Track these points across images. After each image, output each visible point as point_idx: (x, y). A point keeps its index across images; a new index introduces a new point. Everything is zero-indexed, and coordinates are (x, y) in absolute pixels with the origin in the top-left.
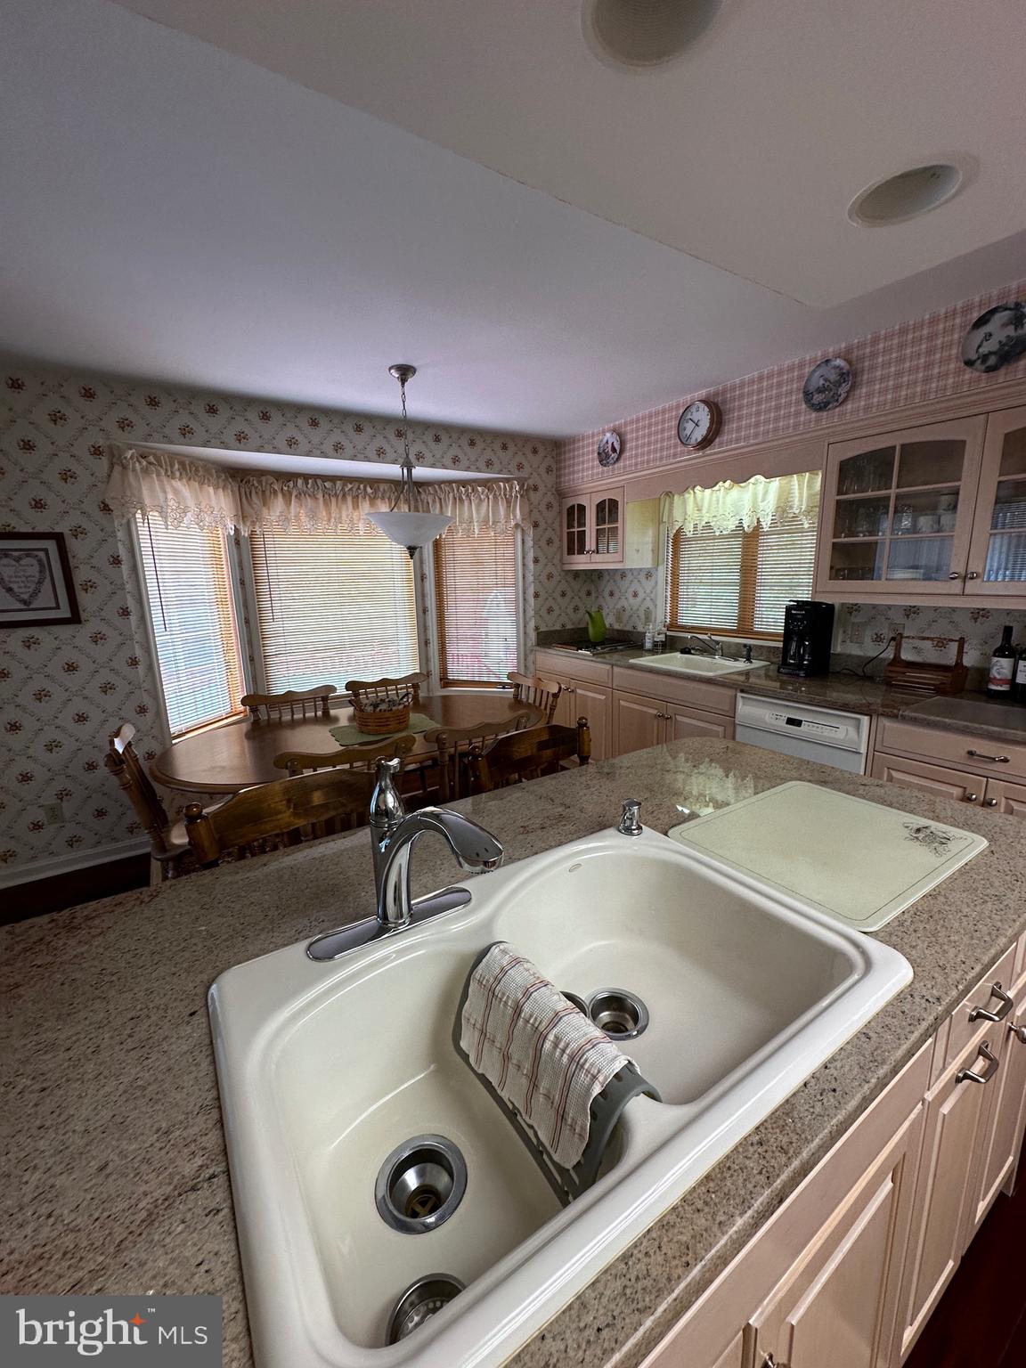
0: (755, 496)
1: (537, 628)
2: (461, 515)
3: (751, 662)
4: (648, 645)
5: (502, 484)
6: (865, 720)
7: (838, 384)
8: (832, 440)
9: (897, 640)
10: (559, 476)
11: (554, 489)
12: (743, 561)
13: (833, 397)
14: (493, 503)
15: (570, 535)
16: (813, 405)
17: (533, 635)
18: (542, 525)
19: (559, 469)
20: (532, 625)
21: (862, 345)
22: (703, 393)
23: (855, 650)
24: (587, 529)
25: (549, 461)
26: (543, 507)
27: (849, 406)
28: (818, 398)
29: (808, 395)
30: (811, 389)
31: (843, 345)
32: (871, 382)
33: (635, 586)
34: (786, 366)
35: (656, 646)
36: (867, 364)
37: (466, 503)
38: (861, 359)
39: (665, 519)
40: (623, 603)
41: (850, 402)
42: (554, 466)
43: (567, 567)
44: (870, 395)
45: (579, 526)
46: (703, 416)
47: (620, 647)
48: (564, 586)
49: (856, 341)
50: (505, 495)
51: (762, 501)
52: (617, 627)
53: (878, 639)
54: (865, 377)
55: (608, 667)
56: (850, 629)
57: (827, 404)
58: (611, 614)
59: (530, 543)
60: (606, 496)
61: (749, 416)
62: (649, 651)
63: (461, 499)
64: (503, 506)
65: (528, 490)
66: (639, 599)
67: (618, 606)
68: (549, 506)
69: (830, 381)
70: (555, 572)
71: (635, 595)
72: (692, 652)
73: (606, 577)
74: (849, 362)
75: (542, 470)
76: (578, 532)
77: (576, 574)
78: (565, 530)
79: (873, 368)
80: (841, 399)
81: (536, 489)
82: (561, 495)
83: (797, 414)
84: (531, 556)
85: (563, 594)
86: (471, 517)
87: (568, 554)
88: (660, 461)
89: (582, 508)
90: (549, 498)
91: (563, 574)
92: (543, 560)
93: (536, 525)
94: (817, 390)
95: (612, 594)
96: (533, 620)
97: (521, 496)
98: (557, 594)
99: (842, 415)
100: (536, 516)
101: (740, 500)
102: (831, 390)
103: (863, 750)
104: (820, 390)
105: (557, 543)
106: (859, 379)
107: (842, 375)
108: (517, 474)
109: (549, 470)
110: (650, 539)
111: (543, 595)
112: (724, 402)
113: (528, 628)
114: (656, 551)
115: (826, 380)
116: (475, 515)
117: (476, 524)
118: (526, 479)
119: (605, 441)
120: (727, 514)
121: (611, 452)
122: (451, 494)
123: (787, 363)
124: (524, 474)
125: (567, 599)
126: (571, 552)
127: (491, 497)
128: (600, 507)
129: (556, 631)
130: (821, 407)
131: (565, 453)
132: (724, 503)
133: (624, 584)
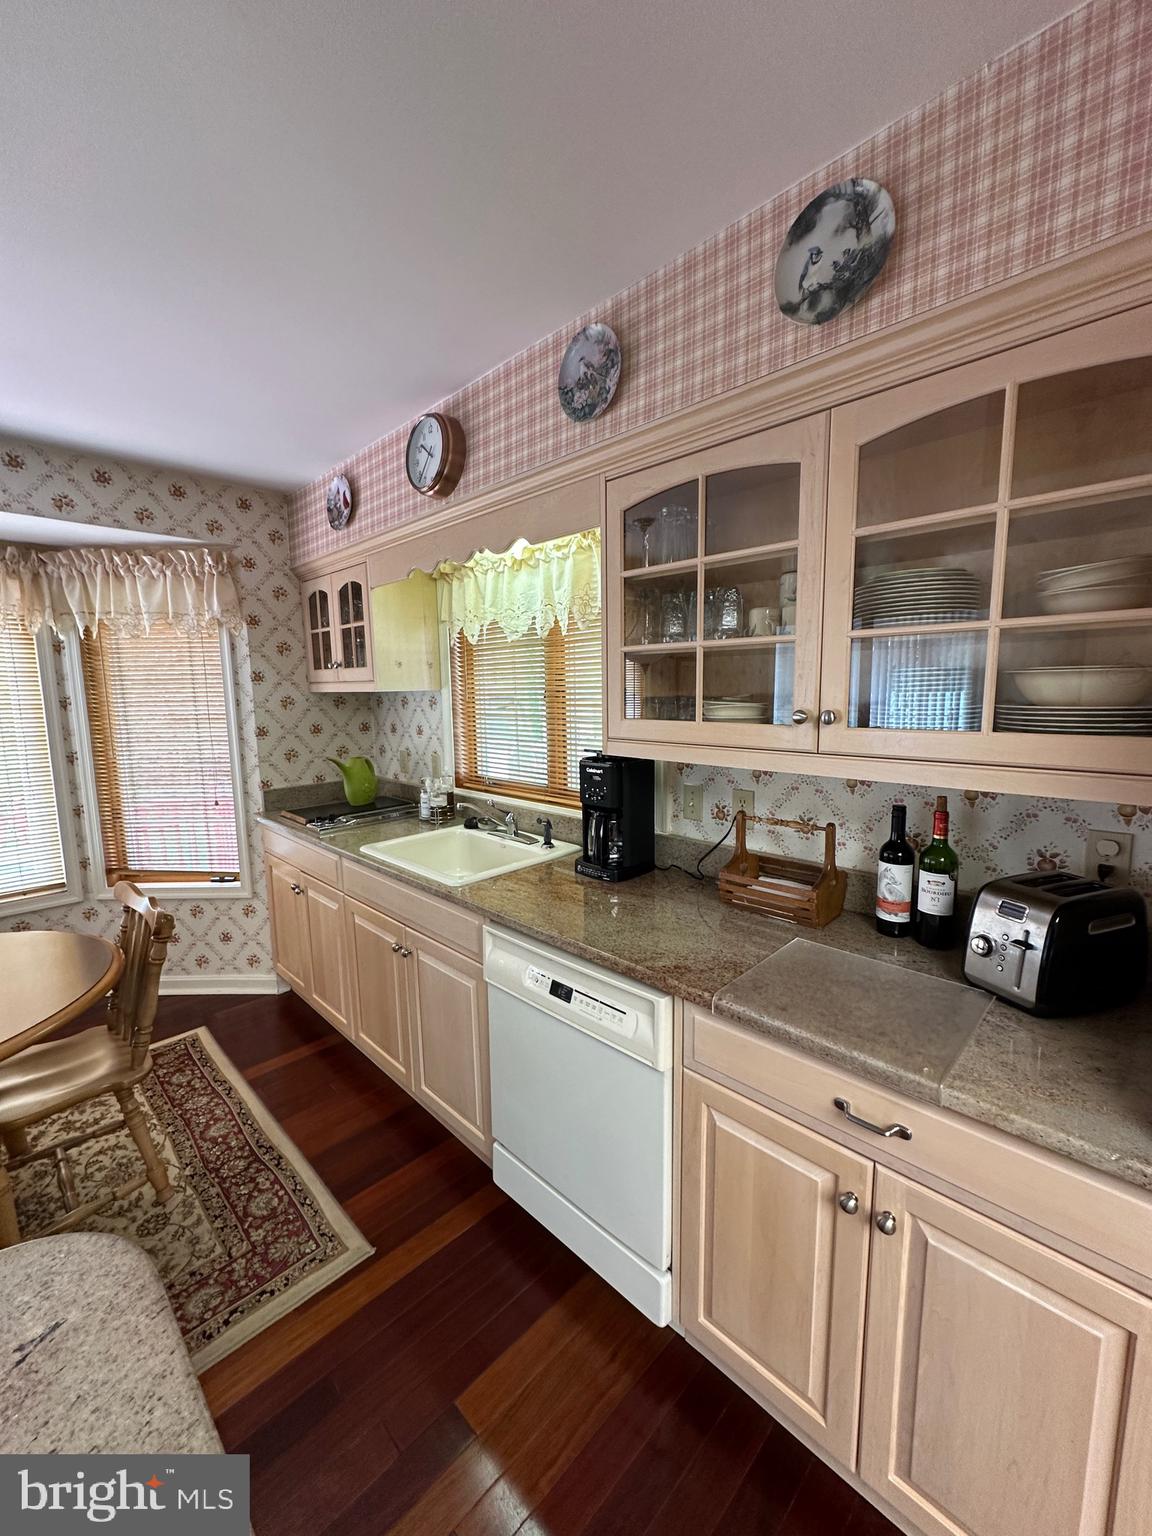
0: (548, 579)
1: (265, 784)
2: (120, 601)
3: (551, 846)
4: (424, 813)
5: (183, 552)
6: (663, 1003)
7: (604, 371)
8: (611, 475)
9: (742, 821)
10: (293, 548)
11: (286, 568)
12: (549, 682)
13: (600, 394)
14: (172, 585)
15: (315, 637)
16: (575, 410)
17: (258, 796)
18: (267, 622)
19: (292, 537)
20: (256, 780)
21: (633, 301)
22: (438, 405)
23: (689, 831)
24: (330, 629)
25: (274, 523)
26: (266, 593)
27: (624, 409)
28: (580, 398)
29: (565, 393)
30: (571, 382)
31: (609, 304)
32: (652, 363)
33: (419, 718)
34: (537, 348)
35: (432, 814)
36: (643, 333)
37: (127, 582)
38: (633, 325)
39: (444, 616)
40: (407, 743)
41: (625, 402)
42: (285, 532)
43: (316, 689)
44: (651, 387)
45: (323, 626)
46: (434, 439)
47: (394, 815)
48: (315, 717)
49: (626, 293)
50: (193, 572)
51: (557, 589)
52: (403, 779)
53: (720, 814)
54: (642, 356)
55: (335, 857)
56: (682, 797)
57: (593, 407)
58: (395, 759)
59: (243, 650)
60: (348, 578)
61: (497, 438)
62: (427, 821)
63: (117, 576)
64: (189, 585)
65: (231, 567)
66: (424, 737)
67: (402, 749)
68: (279, 593)
69: (592, 366)
70: (295, 695)
71: (420, 732)
72: (479, 825)
73: (386, 704)
74: (618, 332)
75: (262, 536)
76: (323, 633)
77: (339, 699)
78: (309, 632)
79: (651, 339)
80: (610, 397)
81: (250, 564)
82: (300, 577)
83: (557, 428)
84: (246, 671)
85: (316, 730)
86: (137, 605)
87: (315, 669)
88: (399, 519)
89: (324, 596)
90: (279, 580)
91: (312, 699)
92: (271, 677)
93: (253, 622)
94: (577, 384)
95: (394, 730)
96: (257, 771)
97: (221, 574)
98: (304, 730)
99: (616, 425)
100: (252, 607)
101: (531, 586)
102: (596, 382)
103: (664, 1062)
104: (582, 384)
105: (297, 651)
106: (634, 360)
107: (608, 353)
108: (208, 539)
109: (275, 537)
110: (424, 648)
111: (275, 731)
112: (466, 416)
113: (249, 786)
114: (434, 665)
115: (588, 366)
116: (142, 603)
117: (145, 616)
118: (230, 548)
119: (334, 490)
120: (515, 608)
121: (343, 507)
122: (99, 568)
123: (538, 344)
124: (226, 538)
125: (324, 737)
126: (317, 667)
127: (168, 573)
128: (343, 593)
129: (307, 788)
130: (583, 414)
131: (297, 510)
132: (510, 592)
133: (406, 714)
